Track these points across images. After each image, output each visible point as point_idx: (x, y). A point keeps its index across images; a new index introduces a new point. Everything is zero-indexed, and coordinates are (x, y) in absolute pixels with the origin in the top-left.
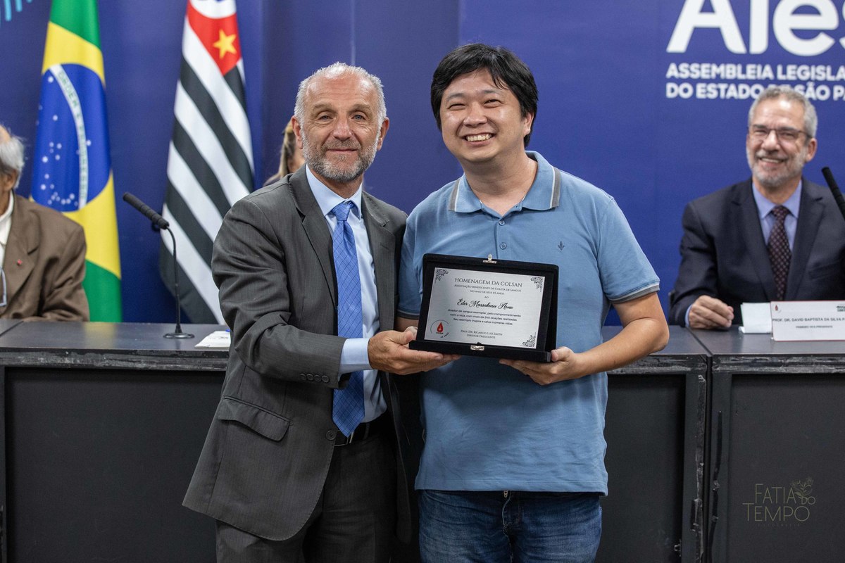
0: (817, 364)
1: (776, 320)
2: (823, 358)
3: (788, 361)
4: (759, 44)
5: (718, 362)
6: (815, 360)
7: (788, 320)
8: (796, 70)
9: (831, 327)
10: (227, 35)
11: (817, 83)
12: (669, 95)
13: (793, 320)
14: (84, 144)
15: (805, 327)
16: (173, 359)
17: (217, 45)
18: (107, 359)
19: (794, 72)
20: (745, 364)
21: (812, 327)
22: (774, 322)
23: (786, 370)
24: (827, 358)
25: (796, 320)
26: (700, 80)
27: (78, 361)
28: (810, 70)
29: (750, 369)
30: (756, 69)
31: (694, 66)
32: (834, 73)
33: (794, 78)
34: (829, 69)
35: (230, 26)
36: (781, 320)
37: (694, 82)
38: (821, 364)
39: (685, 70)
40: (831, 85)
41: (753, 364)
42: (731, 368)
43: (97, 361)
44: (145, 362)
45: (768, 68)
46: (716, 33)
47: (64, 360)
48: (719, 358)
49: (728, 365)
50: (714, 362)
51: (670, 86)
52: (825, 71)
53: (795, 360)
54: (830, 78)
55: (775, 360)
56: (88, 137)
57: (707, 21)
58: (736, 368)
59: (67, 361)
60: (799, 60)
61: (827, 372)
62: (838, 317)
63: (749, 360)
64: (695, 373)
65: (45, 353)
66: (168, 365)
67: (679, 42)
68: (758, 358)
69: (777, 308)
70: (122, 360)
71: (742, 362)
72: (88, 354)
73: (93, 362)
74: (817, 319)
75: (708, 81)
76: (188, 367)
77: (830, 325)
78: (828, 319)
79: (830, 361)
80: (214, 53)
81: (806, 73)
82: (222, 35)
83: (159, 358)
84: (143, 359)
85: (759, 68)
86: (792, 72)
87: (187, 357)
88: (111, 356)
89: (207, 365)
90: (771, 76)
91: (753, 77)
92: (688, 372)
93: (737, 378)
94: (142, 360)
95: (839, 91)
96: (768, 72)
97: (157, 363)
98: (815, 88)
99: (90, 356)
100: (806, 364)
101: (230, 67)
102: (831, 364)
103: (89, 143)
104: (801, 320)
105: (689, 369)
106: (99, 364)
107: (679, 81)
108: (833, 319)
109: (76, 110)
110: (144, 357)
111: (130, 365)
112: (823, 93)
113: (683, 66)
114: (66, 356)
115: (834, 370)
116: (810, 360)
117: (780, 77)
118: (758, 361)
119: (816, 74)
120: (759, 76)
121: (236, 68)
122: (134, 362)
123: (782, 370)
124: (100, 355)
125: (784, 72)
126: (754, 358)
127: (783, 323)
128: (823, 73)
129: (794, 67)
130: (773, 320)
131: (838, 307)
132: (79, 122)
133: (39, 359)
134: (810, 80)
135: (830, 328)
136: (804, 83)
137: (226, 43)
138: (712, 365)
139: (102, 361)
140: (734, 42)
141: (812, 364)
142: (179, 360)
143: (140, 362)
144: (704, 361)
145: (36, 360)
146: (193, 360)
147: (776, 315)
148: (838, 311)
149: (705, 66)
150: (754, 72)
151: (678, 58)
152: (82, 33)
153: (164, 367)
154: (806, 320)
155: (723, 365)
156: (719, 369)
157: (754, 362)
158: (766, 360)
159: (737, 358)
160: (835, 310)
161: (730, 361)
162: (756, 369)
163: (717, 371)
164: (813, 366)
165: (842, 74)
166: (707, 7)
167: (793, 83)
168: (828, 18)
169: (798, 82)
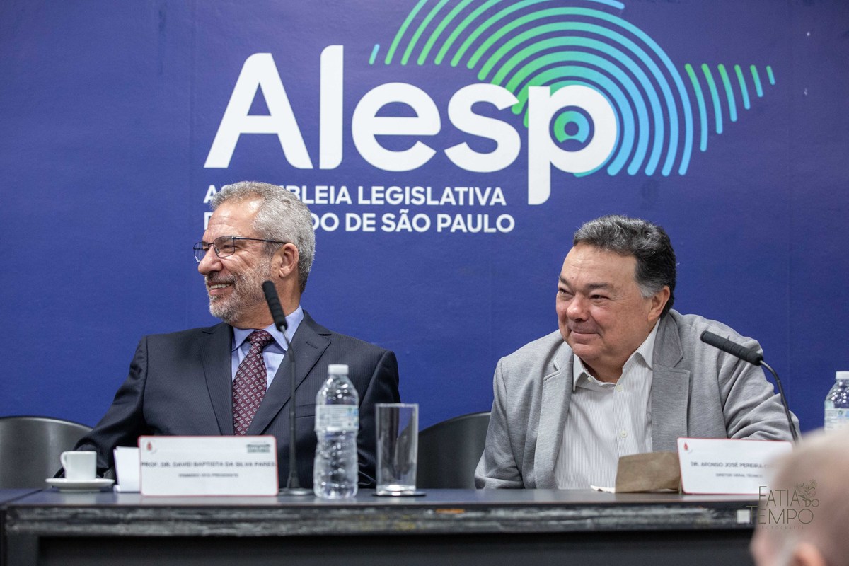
0: (177, 520)
1: (147, 464)
2: (187, 511)
3: (130, 516)
4: (331, 157)
5: (16, 518)
6: (174, 514)
7: (167, 465)
8: (384, 192)
9: (236, 475)
11: (413, 210)
13: (175, 465)
15: (194, 475)
19: (381, 195)
20: (59, 520)
21: (204, 475)
22: (144, 467)
23: (127, 529)
24: (193, 511)
25: (179, 465)
28: (403, 192)
29: (67, 529)
30: (328, 191)
32: (437, 195)
33: (382, 202)
34: (429, 189)
36: (154, 464)
38: (185, 520)
40: (432, 212)
41: (73, 519)
42: (37, 527)
45: (344, 189)
46: (272, 142)
48: (18, 511)
49: (32, 521)
50: (8, 517)
51: (208, 215)
52: (425, 194)
53: (141, 514)
54: (430, 202)
55: (109, 514)
57: (259, 125)
58: (44, 528)
60: (388, 178)
61: (194, 533)
62: (248, 461)
63: (65, 514)
67: (220, 155)
68: (80, 511)
69: (149, 447)
71: (54, 516)
74: (213, 464)
77: (236, 472)
78: (231, 464)
79: (198, 517)
81: (398, 195)
85: (332, 189)
86: (378, 195)
90: (348, 200)
91: (325, 202)
93: (48, 544)
95: (444, 221)
96: (344, 196)
98: (410, 218)
100: (159, 521)
102: (201, 522)
104: (188, 464)
108: (239, 464)
112: (421, 223)
115: (206, 530)
116: (165, 514)
117: (361, 201)
118: (81, 516)
119: (412, 197)
120: (332, 202)
123: (120, 530)
125: (367, 195)
126: (73, 511)
127: (158, 469)
128: (421, 195)
129: (382, 188)
130: (142, 464)
131: (249, 446)
134: (403, 205)
135: (234, 478)
136: (395, 210)
138: (4, 521)
140: (297, 156)
141: (169, 520)
147: (149, 458)
148: (249, 451)
150: (325, 195)
151: (219, 177)
154: (195, 464)
155: (23, 521)
156: (16, 528)
157: (75, 516)
158: (94, 514)
159: (47, 512)
160: (245, 450)
161: (36, 514)
162: (77, 529)
163: (14, 532)
164: (172, 523)
165: (447, 197)
166: (259, 107)
167: (379, 211)
168: (427, 121)
169: (387, 208)
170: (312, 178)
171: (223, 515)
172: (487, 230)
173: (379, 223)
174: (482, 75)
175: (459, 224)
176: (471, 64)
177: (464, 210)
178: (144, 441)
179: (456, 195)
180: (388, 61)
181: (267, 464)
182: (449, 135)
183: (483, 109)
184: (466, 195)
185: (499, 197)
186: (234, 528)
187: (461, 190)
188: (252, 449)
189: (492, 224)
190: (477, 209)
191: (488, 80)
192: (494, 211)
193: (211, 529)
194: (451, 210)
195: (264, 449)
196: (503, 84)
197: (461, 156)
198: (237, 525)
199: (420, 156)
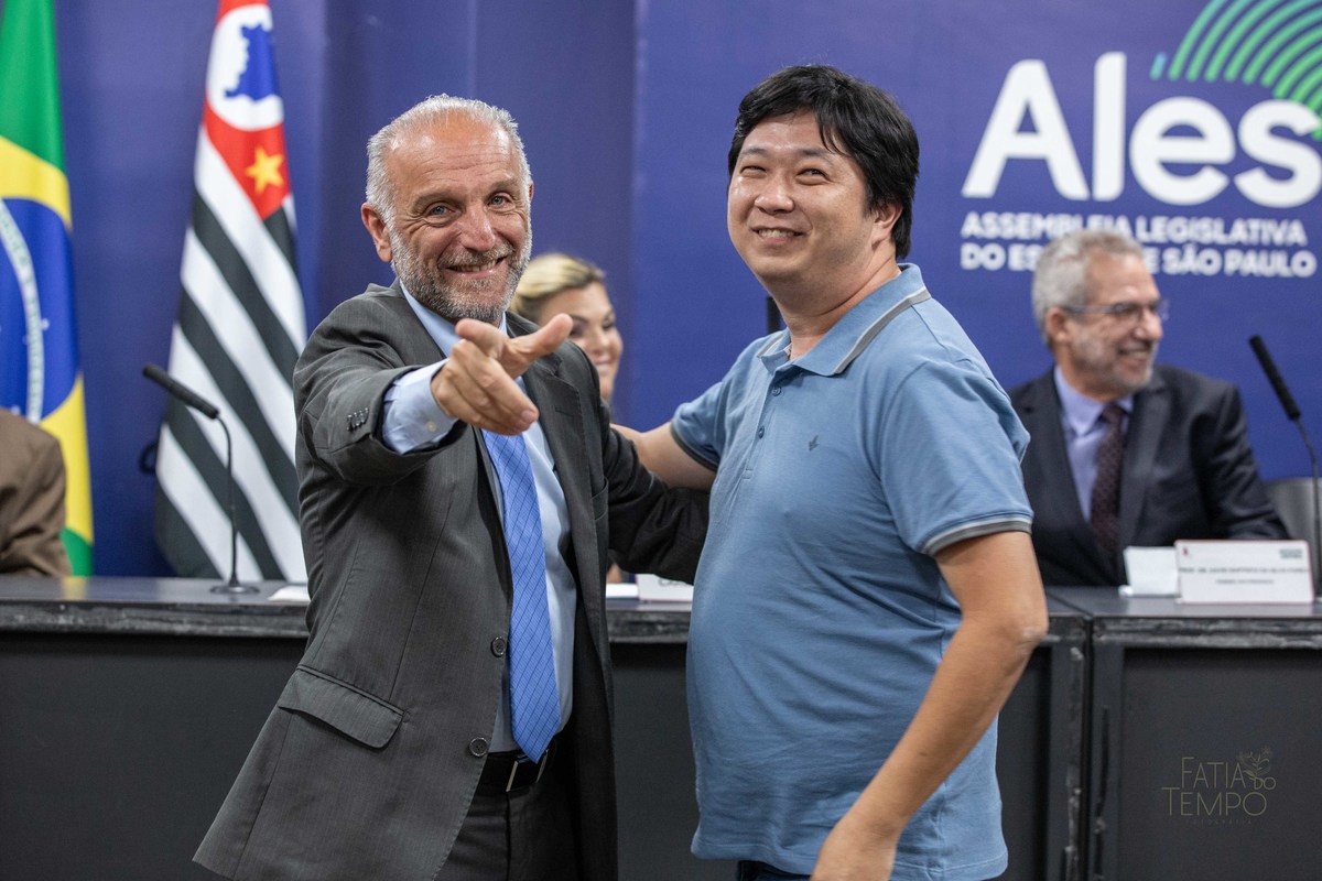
0: (1257, 632)
1: (1185, 570)
2: (1266, 623)
3: (1212, 627)
4: (1108, 185)
5: (1103, 627)
6: (1254, 626)
7: (1204, 570)
8: (1167, 225)
9: (1271, 582)
10: (269, 154)
11: (1200, 247)
12: (968, 263)
13: (1214, 571)
14: (36, 326)
15: (1232, 582)
16: (233, 618)
17: (253, 171)
18: (128, 617)
19: (1163, 230)
20: (1144, 632)
21: (1241, 582)
22: (1185, 576)
23: (1209, 641)
24: (1272, 623)
26: (1016, 241)
27: (81, 621)
28: (1189, 226)
29: (1152, 640)
30: (1104, 222)
31: (1007, 218)
32: (1227, 230)
33: (1163, 238)
34: (1219, 224)
35: (273, 141)
36: (1192, 570)
37: (1005, 243)
38: (1264, 632)
39: (992, 224)
40: (1222, 249)
41: (1157, 631)
42: (1123, 638)
43: (111, 621)
44: (191, 622)
45: (1122, 221)
46: (1039, 168)
47: (58, 619)
48: (1105, 622)
49: (1119, 632)
50: (1096, 628)
51: (968, 249)
52: (1214, 228)
53: (1223, 626)
54: (1221, 238)
55: (1193, 626)
56: (44, 313)
57: (1027, 147)
58: (1130, 639)
59: (62, 620)
61: (1273, 645)
62: (1282, 567)
63: (1151, 625)
64: (1067, 645)
65: (26, 609)
66: (227, 628)
67: (982, 180)
68: (1165, 622)
69: (1186, 552)
70: (152, 619)
71: (1139, 627)
72: (97, 610)
73: (104, 620)
74: (1248, 570)
75: (1028, 242)
76: (258, 631)
77: (1269, 579)
78: (1266, 570)
79: (1277, 629)
80: (248, 184)
81: (1182, 230)
82: (261, 156)
83: (212, 616)
84: (186, 617)
85: (1109, 220)
86: (1161, 229)
87: (258, 615)
88: (134, 612)
89: (289, 627)
92: (1056, 644)
93: (1134, 655)
94: (185, 620)
95: (1235, 259)
97: (209, 625)
98: (1197, 254)
99: (100, 613)
100: (1240, 633)
101: (272, 208)
102: (1279, 634)
103: (46, 324)
104: (1224, 570)
105: (1056, 638)
106: (115, 626)
107: (982, 242)
108: (1274, 571)
109: (24, 271)
110: (188, 615)
111: (165, 627)
112: (1209, 262)
113: (989, 218)
114: (60, 612)
115: (1284, 642)
116: (1246, 626)
117: (1143, 236)
118: (1165, 628)
119: (1198, 232)
121: (281, 211)
122: (171, 622)
123: (1202, 641)
124: (115, 611)
125: (1149, 229)
126: (1157, 622)
127: (1196, 575)
128: (1210, 230)
129: (1163, 220)
130: (1180, 571)
132: (30, 292)
133: (16, 617)
134: (1188, 242)
135: (1269, 585)
136: (1180, 247)
137: (267, 169)
138: (1092, 632)
139: (118, 620)
140: (1070, 183)
141: (1250, 631)
142: (243, 619)
143: (181, 622)
144: (1080, 626)
145: (12, 619)
146: (267, 619)
147: (1185, 563)
148: (1282, 557)
149: (1023, 219)
150: (1100, 226)
151: (981, 206)
152: (34, 146)
153: (221, 631)
154: (1231, 570)
155: (1110, 632)
156: (1103, 638)
157: (1159, 627)
158: (1177, 625)
159: (1132, 623)
160: (1277, 556)
161: (1122, 626)
162: (1162, 640)
163: (1101, 643)
164: (1252, 635)
165: (1239, 232)
166: (1027, 125)
167: (1162, 247)
168: (1216, 144)
169: (1170, 244)
170: (1086, 208)
171: (1300, 627)
172: (1285, 271)
173: (1161, 262)
174: (1282, 89)
175: (1252, 264)
176: (1268, 79)
177: (1259, 248)
178: (1180, 545)
179: (1248, 231)
180: (1175, 72)
181: (1299, 570)
182: (1242, 162)
183: (1281, 132)
184: (1260, 232)
185: (1296, 233)
186: (1309, 640)
187: (1255, 224)
188: (1285, 554)
189: (1289, 263)
190: (1271, 248)
191: (1288, 96)
192: (1291, 250)
193: (1289, 640)
194: (1243, 248)
195: (1297, 555)
196: (1305, 101)
197: (1255, 186)
198: (1313, 637)
199: (1207, 185)
